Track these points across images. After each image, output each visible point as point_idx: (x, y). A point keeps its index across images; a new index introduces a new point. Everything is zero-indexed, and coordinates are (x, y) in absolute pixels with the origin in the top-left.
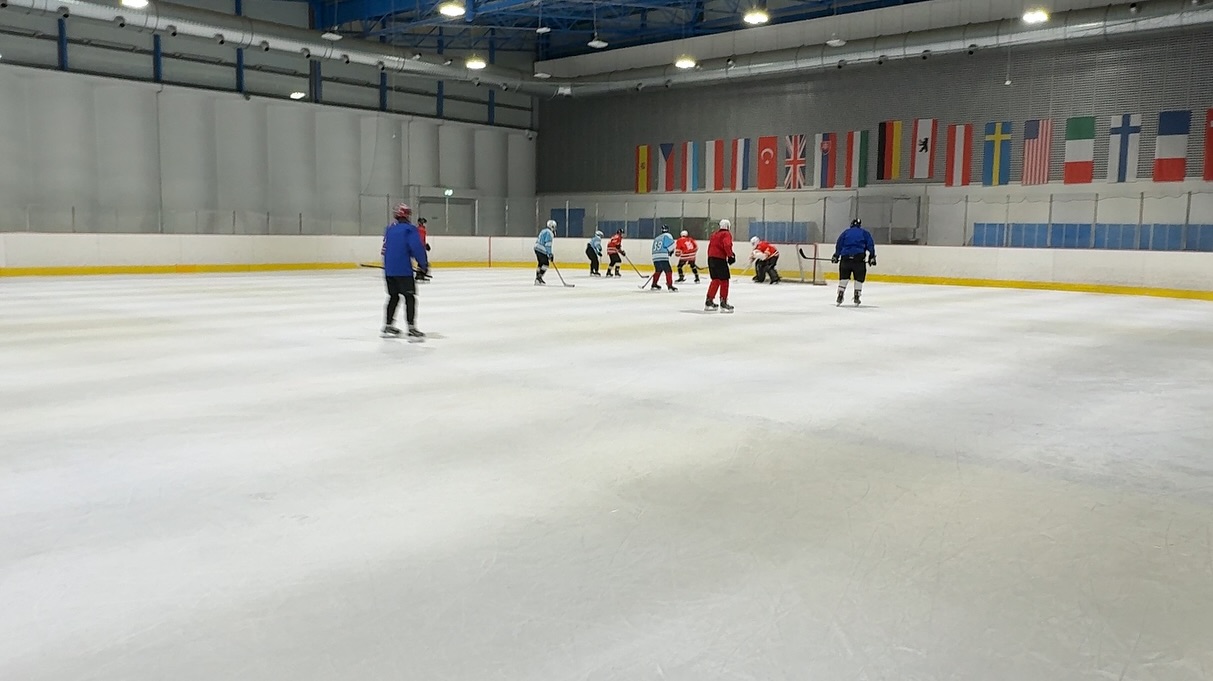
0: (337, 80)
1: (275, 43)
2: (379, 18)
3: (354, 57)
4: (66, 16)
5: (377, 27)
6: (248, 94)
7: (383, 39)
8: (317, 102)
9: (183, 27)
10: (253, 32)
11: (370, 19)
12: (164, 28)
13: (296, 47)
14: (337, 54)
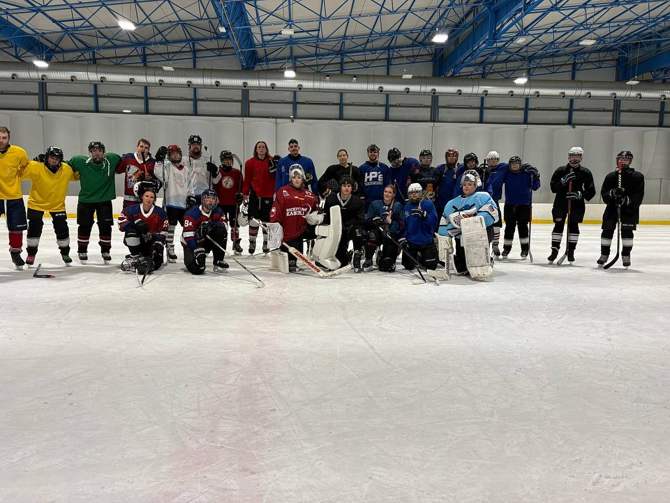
0: (631, 111)
1: (594, 93)
2: (662, 69)
3: (645, 94)
4: (486, 95)
5: (662, 75)
6: (574, 125)
7: (664, 81)
8: (616, 125)
9: (543, 91)
10: (582, 88)
11: (657, 70)
12: (533, 94)
13: (607, 93)
14: (633, 94)
